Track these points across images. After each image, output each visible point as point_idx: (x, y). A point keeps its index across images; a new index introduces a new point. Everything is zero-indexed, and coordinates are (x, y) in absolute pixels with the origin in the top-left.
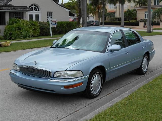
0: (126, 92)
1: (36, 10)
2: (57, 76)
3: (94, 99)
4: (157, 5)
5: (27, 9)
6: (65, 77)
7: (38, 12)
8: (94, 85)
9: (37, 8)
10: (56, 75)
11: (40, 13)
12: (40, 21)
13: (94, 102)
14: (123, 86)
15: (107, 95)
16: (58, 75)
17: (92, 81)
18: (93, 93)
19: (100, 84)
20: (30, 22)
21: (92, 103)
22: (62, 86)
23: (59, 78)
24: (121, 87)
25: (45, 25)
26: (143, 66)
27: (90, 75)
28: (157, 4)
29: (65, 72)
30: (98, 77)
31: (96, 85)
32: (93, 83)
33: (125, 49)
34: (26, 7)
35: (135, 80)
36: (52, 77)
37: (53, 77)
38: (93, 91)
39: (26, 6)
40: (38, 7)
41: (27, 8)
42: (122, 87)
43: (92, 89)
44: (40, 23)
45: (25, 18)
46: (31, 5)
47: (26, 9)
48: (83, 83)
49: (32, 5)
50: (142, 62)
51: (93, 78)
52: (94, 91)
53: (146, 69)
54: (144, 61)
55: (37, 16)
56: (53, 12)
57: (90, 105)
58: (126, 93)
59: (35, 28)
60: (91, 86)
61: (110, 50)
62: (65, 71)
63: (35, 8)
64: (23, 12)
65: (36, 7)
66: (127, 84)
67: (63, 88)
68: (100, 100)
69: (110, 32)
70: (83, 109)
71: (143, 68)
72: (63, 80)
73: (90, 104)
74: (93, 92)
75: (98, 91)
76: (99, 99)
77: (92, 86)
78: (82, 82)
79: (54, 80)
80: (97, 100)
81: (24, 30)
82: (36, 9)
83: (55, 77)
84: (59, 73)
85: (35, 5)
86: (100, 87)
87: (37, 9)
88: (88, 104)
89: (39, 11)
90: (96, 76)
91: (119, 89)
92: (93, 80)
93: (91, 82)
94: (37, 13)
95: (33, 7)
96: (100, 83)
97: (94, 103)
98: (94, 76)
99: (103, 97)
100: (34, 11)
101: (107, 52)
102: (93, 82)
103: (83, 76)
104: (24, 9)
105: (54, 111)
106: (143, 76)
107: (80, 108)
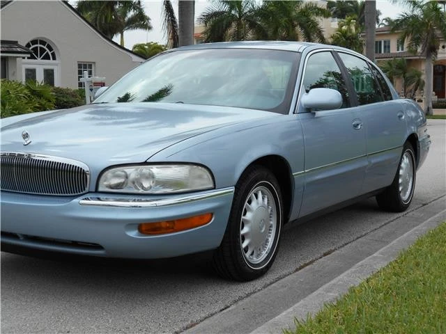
0: (375, 255)
1: (47, 57)
2: (111, 188)
3: (253, 283)
4: (383, 52)
5: (19, 50)
6: (141, 191)
7: (51, 61)
8: (251, 228)
9: (48, 50)
10: (105, 183)
11: (57, 65)
12: (56, 85)
13: (254, 292)
14: (346, 244)
15: (297, 270)
16: (115, 181)
17: (245, 215)
18: (249, 260)
19: (271, 226)
20: (27, 87)
21: (248, 295)
22: (130, 224)
23: (117, 192)
24: (341, 247)
25: (73, 96)
26: (400, 181)
27: (238, 187)
28: (385, 51)
29: (145, 169)
30: (266, 200)
31: (261, 229)
32: (247, 222)
33: (352, 112)
34: (15, 43)
35: (380, 227)
36: (89, 192)
37: (97, 191)
38: (249, 252)
39: (17, 42)
40: (51, 49)
41: (20, 47)
42: (343, 246)
43: (244, 245)
44: (59, 91)
45: (14, 74)
46: (31, 42)
47: (14, 49)
48: (212, 214)
49: (34, 42)
50: (399, 168)
51: (250, 202)
52: (252, 254)
53: (408, 193)
54: (403, 165)
55: (49, 75)
56: (94, 63)
57: (240, 303)
58: (375, 257)
59: (41, 104)
60: (242, 232)
61: (305, 105)
62: (146, 163)
63: (42, 50)
64: (8, 57)
65: (45, 47)
66: (358, 238)
67: (133, 234)
68: (273, 285)
69: (301, 51)
70: (215, 317)
71: (400, 189)
72: (134, 201)
73: (241, 298)
74: (248, 255)
75: (264, 254)
76: (273, 283)
77: (246, 234)
78: (210, 213)
79: (99, 199)
80: (264, 287)
81: (7, 107)
82: (47, 53)
83: (101, 189)
84: (118, 176)
85: (43, 43)
86: (271, 240)
87: (50, 53)
88: (231, 299)
89: (54, 58)
90: (260, 195)
91: (334, 251)
92: (250, 210)
93: (243, 217)
94: (49, 64)
95: (37, 48)
96: (273, 222)
97: (255, 298)
98: (252, 194)
99: (285, 276)
100: (39, 60)
101: (294, 113)
102: (249, 216)
103: (214, 188)
104: (11, 49)
105: (98, 327)
106: (401, 214)
107: (203, 315)
